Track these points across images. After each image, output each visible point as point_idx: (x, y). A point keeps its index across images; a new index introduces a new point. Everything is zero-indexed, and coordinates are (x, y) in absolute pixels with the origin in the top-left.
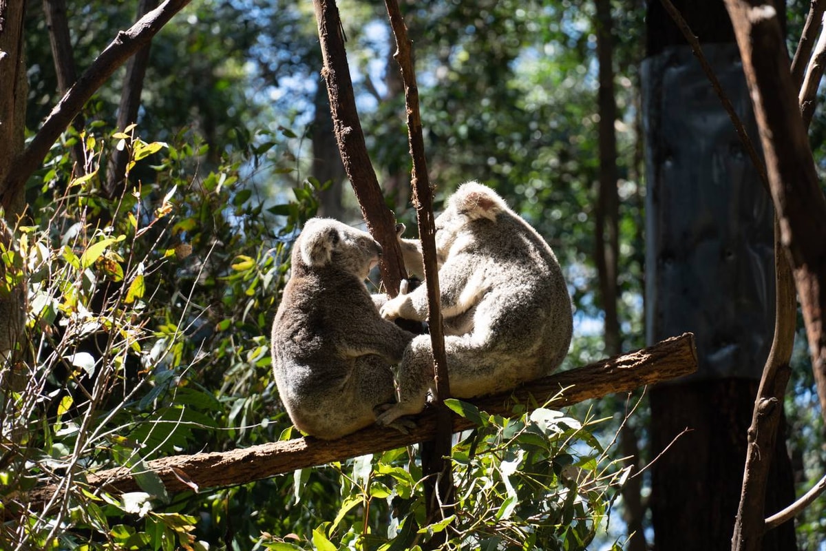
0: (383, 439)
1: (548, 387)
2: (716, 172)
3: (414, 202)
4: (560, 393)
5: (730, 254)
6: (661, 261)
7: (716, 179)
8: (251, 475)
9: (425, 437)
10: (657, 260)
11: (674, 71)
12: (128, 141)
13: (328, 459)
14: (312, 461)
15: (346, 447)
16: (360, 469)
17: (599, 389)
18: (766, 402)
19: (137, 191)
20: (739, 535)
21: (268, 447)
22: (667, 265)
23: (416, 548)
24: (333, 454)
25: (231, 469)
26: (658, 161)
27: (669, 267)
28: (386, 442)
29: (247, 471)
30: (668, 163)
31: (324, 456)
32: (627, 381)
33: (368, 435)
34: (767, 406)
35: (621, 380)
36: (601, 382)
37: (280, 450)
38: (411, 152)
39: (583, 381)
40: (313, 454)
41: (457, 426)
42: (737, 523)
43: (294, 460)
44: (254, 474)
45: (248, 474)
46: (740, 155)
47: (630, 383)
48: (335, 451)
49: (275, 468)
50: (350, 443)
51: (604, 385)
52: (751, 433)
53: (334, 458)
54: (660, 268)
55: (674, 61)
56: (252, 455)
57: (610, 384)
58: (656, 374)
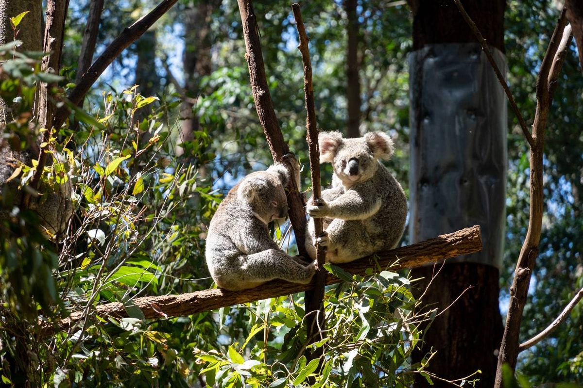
0: (281, 289)
1: (387, 257)
2: (457, 127)
3: (307, 139)
4: (397, 261)
5: (466, 181)
6: (420, 185)
7: (457, 132)
8: (195, 310)
9: (307, 288)
10: (418, 184)
11: (431, 60)
12: (133, 96)
13: (245, 301)
14: (235, 301)
15: (257, 293)
16: (263, 308)
17: (420, 259)
18: (522, 271)
19: (137, 127)
20: (503, 354)
21: (206, 292)
22: (424, 188)
23: (303, 357)
24: (248, 298)
25: (182, 306)
26: (419, 119)
27: (426, 189)
28: (282, 291)
29: (193, 307)
30: (426, 121)
31: (242, 298)
32: (437, 255)
33: (270, 286)
34: (523, 273)
35: (434, 254)
36: (421, 255)
37: (214, 295)
38: (306, 107)
39: (410, 254)
40: (235, 298)
41: (328, 282)
42: (502, 347)
43: (223, 301)
44: (197, 309)
45: (193, 309)
46: (473, 117)
47: (439, 256)
48: (249, 296)
49: (211, 305)
50: (260, 291)
51: (422, 257)
52: (512, 290)
53: (249, 300)
54: (419, 190)
55: (431, 54)
56: (196, 298)
57: (426, 256)
58: (456, 251)
